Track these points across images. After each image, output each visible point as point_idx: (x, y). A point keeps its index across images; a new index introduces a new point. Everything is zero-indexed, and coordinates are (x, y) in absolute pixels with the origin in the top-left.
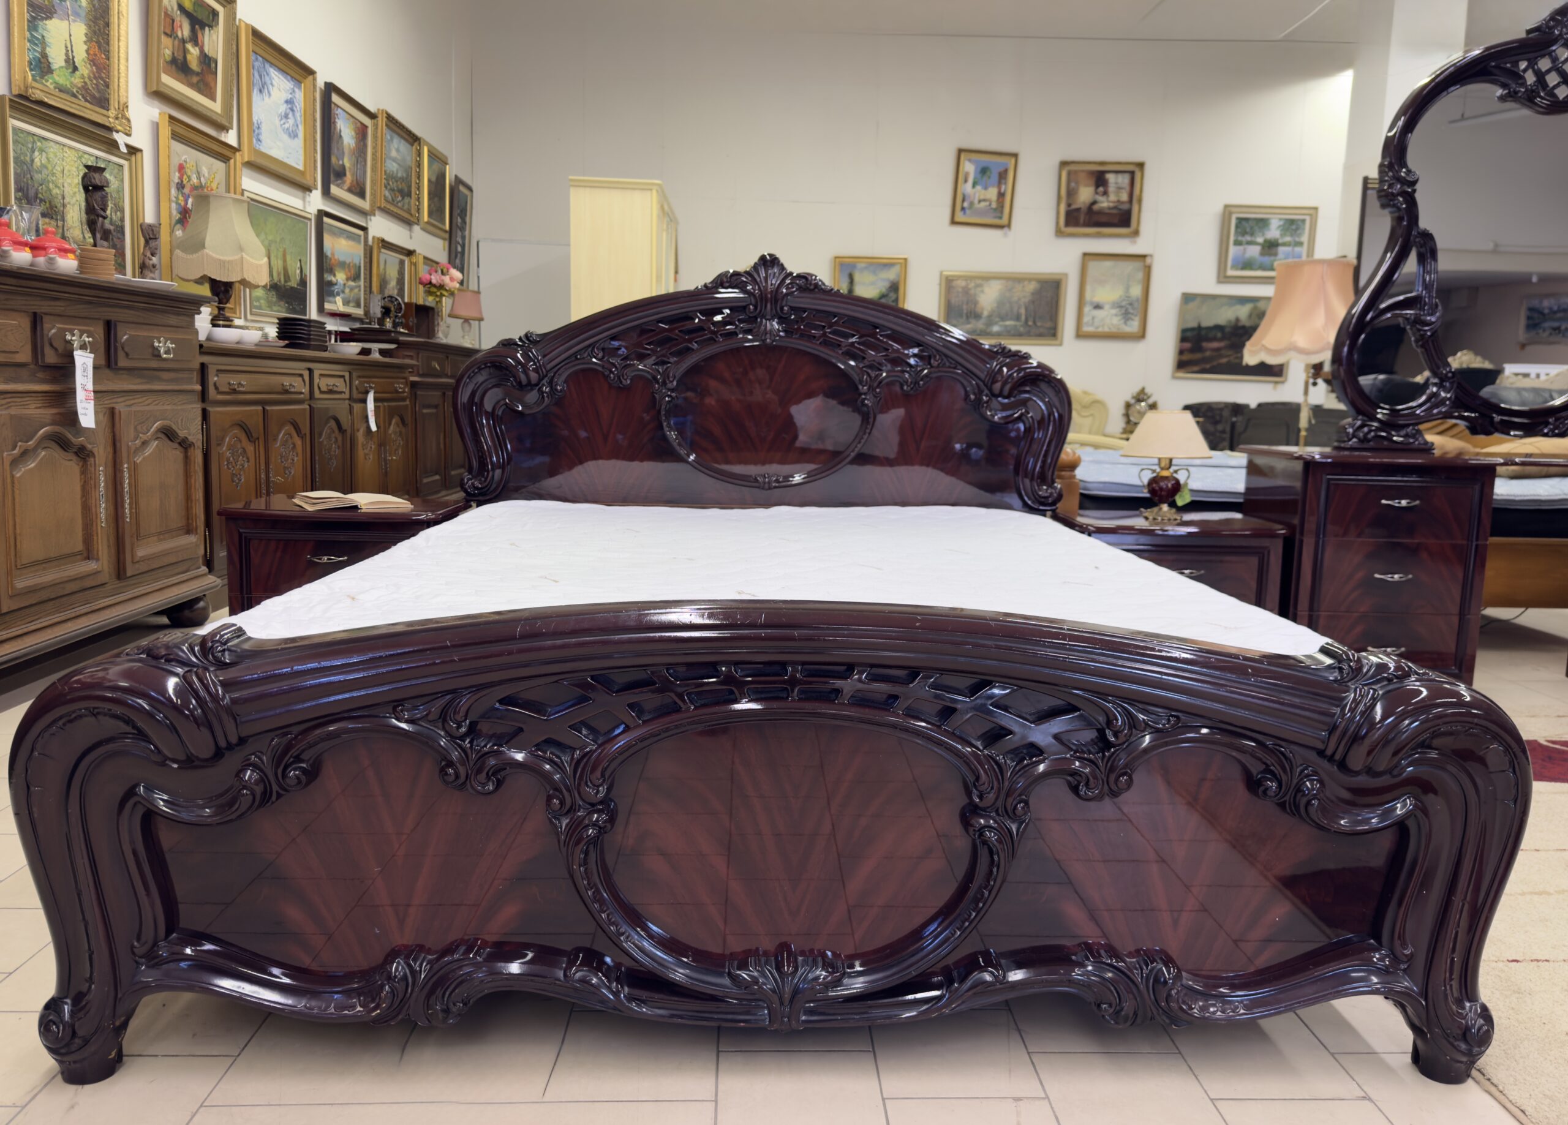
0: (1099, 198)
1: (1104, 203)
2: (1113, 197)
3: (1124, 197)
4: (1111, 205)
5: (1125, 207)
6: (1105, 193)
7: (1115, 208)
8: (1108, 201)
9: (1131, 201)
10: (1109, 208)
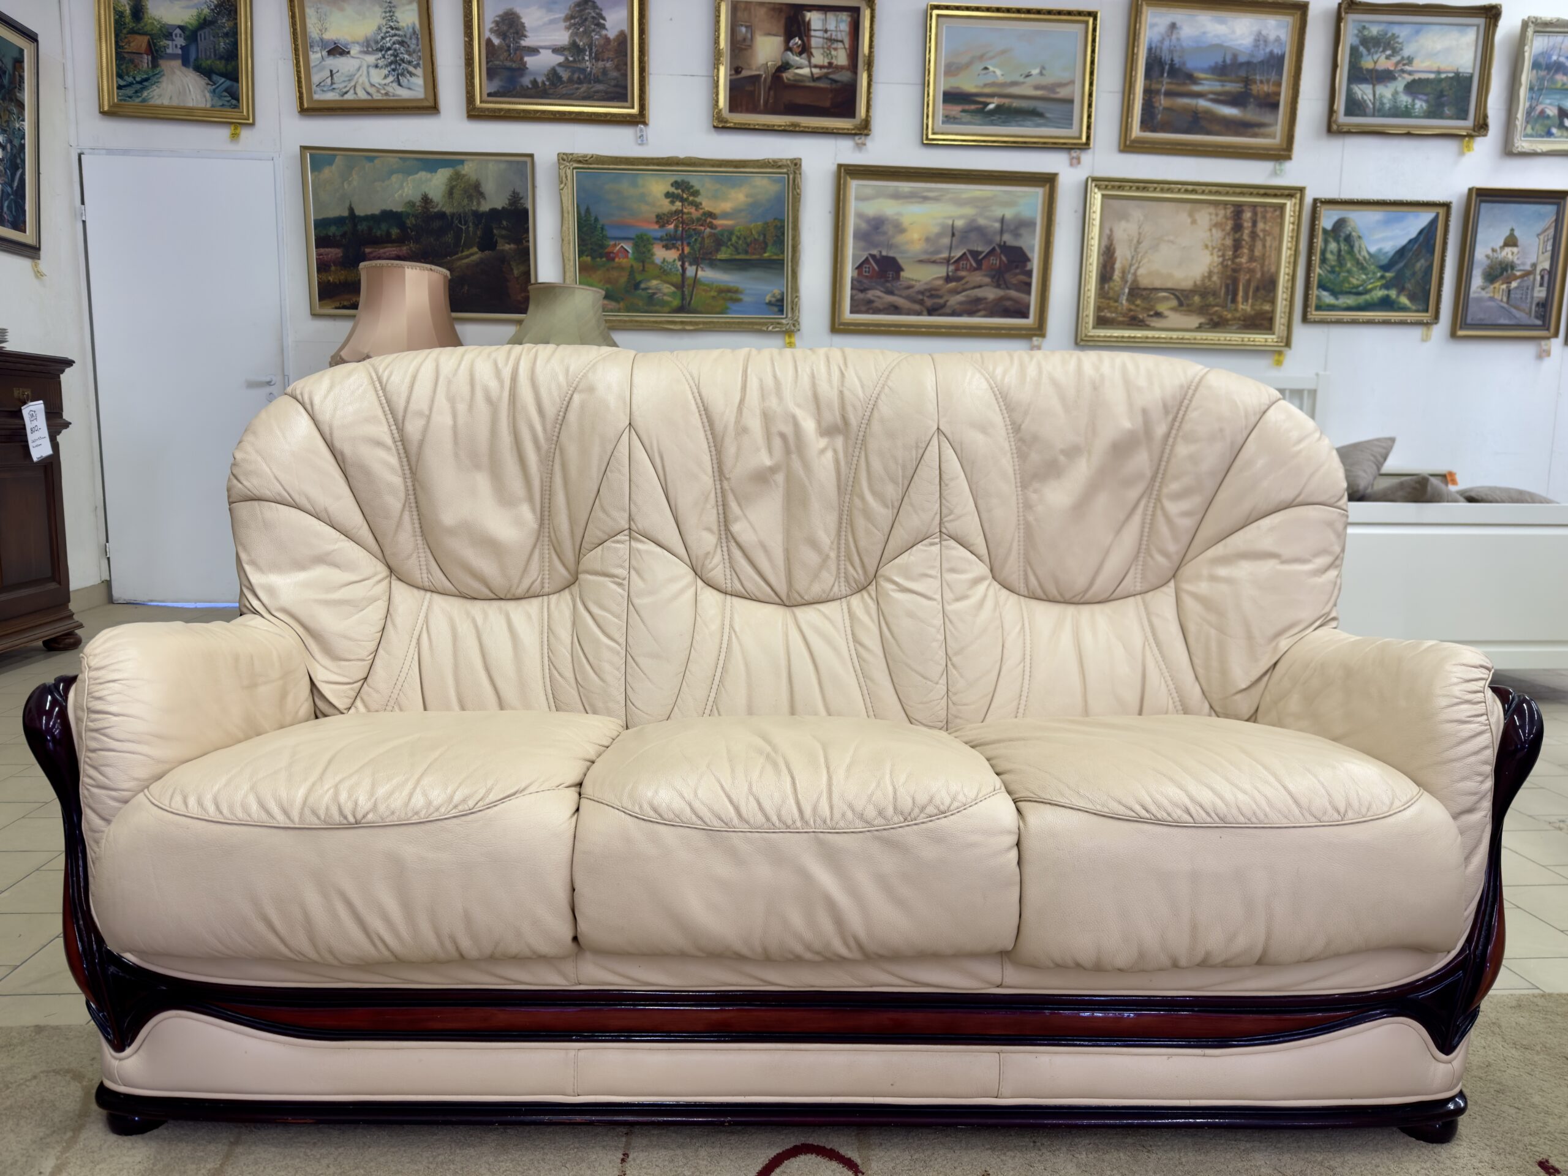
0: (794, 59)
1: (803, 69)
2: (818, 58)
3: (841, 58)
4: (815, 71)
5: (844, 77)
6: (805, 50)
7: (825, 77)
8: (810, 66)
9: (853, 66)
10: (813, 78)
